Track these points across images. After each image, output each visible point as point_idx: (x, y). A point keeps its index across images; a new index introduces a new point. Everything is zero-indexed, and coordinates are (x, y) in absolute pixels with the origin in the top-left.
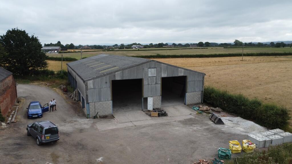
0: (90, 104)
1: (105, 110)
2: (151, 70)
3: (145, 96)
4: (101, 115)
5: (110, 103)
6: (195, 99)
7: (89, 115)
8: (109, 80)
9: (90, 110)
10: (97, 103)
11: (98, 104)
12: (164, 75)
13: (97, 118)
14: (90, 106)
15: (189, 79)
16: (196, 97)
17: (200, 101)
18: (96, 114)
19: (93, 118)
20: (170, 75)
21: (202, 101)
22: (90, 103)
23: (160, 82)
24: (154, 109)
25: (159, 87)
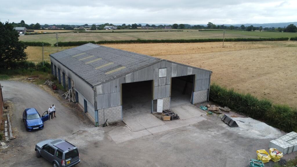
0: (99, 111)
1: (115, 116)
2: (162, 70)
3: (155, 99)
4: (110, 122)
5: (120, 108)
6: (202, 98)
7: (98, 122)
8: (119, 84)
9: (99, 117)
10: (106, 109)
11: (108, 110)
12: (174, 75)
13: (107, 126)
14: (99, 114)
15: (197, 78)
16: (203, 96)
17: (206, 99)
18: (105, 121)
19: (102, 126)
20: (180, 75)
21: (207, 99)
22: (99, 109)
23: (169, 83)
24: (163, 111)
25: (169, 87)
